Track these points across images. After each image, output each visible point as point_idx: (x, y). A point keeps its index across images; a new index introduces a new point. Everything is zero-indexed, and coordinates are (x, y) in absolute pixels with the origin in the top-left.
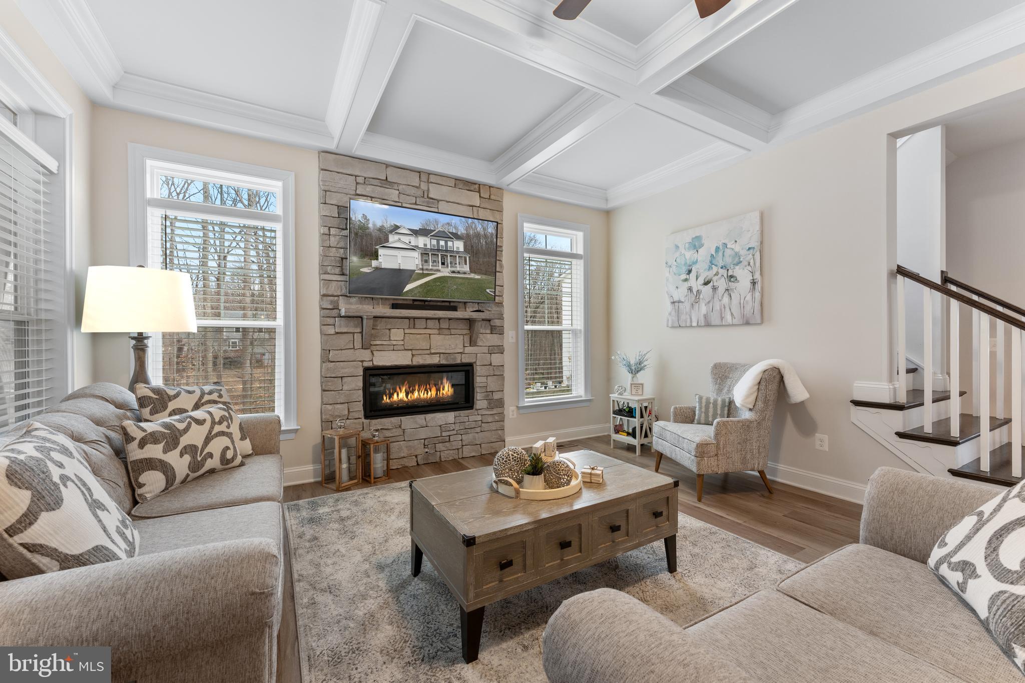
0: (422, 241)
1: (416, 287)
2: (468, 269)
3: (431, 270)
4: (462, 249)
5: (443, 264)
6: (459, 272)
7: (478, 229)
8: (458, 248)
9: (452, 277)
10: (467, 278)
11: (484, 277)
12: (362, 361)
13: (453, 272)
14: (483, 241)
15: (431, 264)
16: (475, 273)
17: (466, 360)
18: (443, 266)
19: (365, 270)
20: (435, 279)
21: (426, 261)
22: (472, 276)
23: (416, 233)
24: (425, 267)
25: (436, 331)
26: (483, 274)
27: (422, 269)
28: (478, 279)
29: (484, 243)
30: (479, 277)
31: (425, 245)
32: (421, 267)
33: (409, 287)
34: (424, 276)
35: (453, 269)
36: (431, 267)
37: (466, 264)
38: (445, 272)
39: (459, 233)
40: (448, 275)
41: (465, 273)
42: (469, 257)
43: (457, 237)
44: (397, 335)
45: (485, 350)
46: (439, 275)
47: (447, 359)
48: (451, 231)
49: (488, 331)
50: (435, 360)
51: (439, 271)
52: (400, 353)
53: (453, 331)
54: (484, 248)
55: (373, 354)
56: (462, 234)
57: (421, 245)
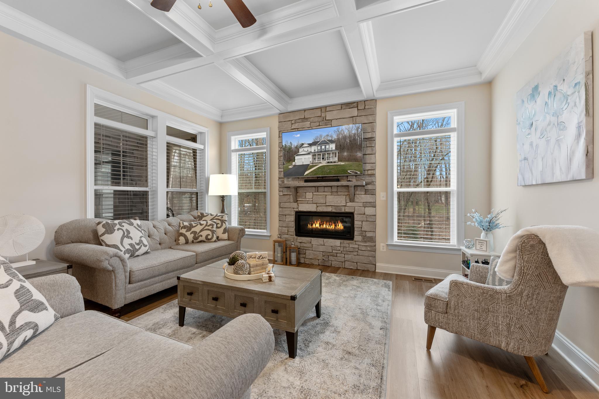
0: (313, 149)
1: (309, 173)
2: (337, 160)
3: (317, 163)
4: (334, 148)
5: (323, 159)
6: (331, 162)
7: (345, 133)
8: (332, 148)
9: (328, 165)
10: (336, 165)
11: (347, 163)
12: (294, 208)
13: (328, 162)
14: (348, 141)
15: (317, 160)
16: (341, 161)
17: (347, 210)
18: (323, 160)
19: (290, 167)
20: (318, 167)
21: (315, 159)
22: (340, 163)
23: (310, 145)
24: (314, 162)
25: (330, 193)
26: (346, 161)
27: (313, 163)
28: (343, 165)
29: (349, 141)
30: (344, 163)
31: (315, 150)
32: (312, 162)
33: (306, 173)
34: (313, 166)
35: (328, 161)
36: (317, 162)
37: (336, 157)
38: (324, 163)
39: (333, 139)
40: (325, 164)
41: (335, 162)
42: (338, 152)
43: (332, 142)
44: (309, 195)
45: (361, 205)
46: (320, 165)
47: (336, 209)
48: (328, 139)
49: (364, 193)
50: (329, 209)
51: (320, 163)
52: (310, 205)
53: (339, 193)
54: (348, 145)
55: (298, 205)
56: (335, 139)
57: (313, 151)
